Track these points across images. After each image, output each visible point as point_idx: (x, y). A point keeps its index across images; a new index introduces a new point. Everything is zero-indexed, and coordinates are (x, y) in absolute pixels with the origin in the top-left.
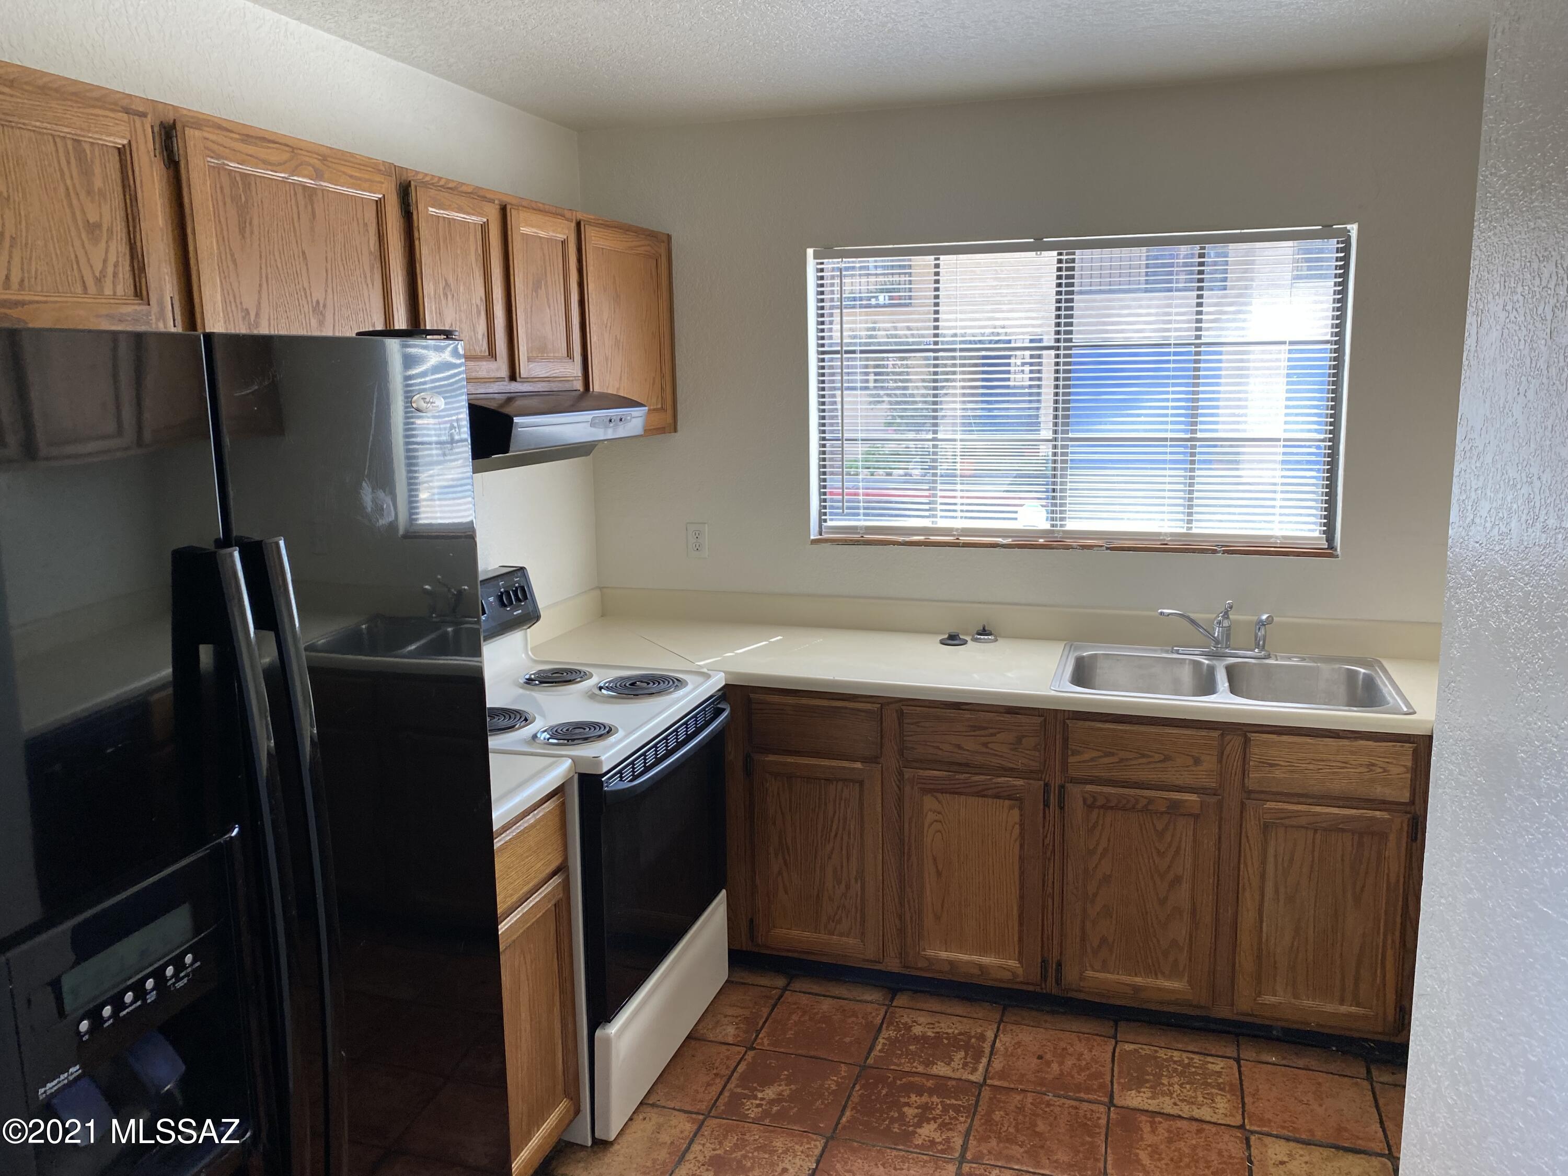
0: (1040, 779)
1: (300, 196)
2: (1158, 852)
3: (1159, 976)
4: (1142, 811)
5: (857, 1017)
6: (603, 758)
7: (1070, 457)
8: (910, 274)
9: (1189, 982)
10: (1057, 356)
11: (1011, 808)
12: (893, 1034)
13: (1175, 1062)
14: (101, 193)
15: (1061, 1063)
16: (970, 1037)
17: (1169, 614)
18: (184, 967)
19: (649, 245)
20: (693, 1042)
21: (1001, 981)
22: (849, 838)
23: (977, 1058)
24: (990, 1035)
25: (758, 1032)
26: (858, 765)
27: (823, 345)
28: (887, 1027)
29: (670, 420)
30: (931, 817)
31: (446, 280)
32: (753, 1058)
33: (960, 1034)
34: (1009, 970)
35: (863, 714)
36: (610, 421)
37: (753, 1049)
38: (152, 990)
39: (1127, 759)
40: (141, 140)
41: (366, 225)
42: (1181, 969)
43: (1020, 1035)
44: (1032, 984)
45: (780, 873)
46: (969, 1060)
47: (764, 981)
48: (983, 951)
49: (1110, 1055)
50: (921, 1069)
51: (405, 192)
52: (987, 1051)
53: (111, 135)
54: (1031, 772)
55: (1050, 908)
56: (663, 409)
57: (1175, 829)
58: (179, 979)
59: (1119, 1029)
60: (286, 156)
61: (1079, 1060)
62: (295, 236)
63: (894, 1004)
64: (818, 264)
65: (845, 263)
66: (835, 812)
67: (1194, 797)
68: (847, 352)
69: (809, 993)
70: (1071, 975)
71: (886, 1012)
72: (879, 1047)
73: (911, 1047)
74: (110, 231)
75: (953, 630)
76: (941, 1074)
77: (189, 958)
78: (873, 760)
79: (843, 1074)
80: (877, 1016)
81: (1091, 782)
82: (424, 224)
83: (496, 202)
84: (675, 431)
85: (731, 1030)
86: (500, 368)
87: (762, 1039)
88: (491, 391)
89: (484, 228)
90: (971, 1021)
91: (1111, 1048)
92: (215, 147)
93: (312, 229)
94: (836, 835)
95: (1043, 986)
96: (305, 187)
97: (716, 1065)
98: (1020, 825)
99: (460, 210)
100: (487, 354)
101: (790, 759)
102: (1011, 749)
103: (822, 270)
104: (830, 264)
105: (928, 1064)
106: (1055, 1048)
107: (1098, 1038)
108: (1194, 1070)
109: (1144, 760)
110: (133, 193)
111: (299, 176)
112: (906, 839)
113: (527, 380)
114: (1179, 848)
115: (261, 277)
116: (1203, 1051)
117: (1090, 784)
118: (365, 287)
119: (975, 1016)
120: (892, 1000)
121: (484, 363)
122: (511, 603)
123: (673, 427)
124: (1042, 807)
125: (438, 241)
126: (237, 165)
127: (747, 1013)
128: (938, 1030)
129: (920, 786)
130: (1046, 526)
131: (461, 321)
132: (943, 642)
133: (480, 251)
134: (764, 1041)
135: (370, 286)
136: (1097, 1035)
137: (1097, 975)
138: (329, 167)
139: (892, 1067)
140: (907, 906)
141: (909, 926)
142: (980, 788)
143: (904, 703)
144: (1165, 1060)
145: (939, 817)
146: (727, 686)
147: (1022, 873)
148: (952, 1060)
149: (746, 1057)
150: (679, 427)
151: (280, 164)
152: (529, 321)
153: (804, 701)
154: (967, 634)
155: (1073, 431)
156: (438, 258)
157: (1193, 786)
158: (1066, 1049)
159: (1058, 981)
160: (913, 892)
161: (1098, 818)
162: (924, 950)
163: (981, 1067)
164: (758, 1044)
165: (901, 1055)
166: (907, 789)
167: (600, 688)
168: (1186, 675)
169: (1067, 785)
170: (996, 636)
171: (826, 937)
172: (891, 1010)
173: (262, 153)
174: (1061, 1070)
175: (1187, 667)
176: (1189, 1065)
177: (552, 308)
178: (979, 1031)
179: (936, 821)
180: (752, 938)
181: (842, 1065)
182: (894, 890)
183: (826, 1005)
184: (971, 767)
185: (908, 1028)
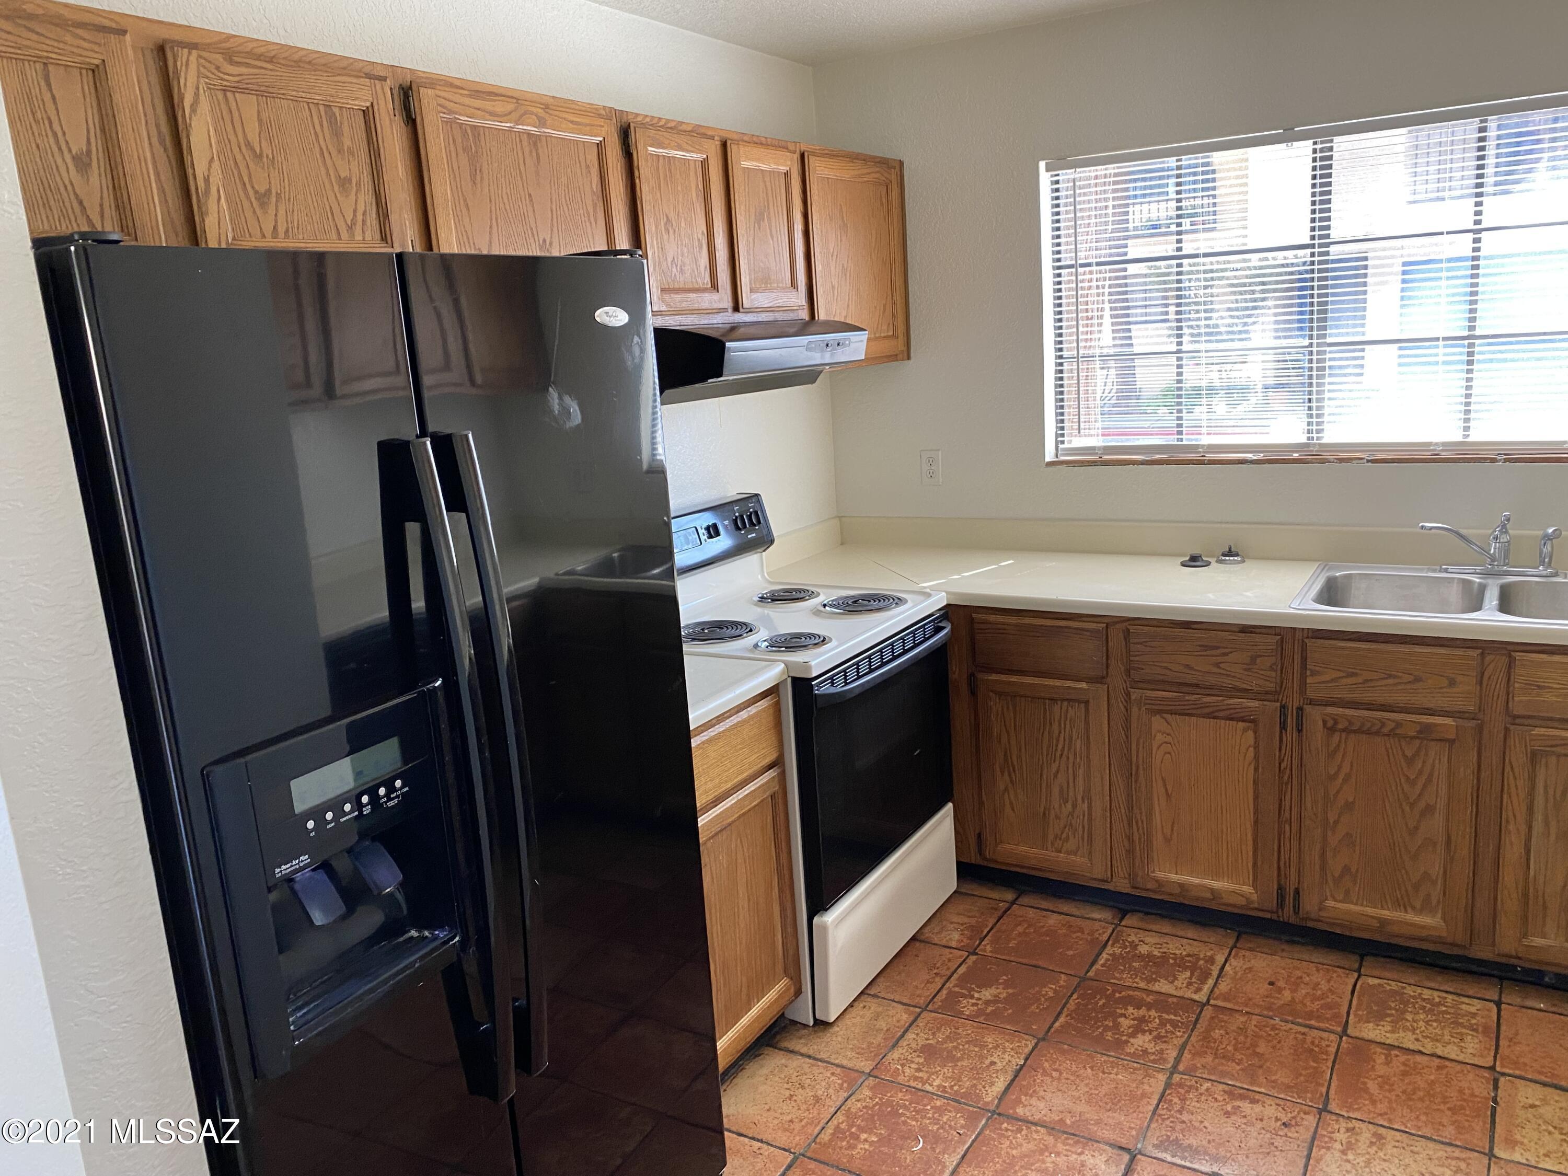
0: (1278, 701)
1: (525, 143)
2: (1408, 778)
3: (1409, 910)
4: (1388, 735)
5: (1083, 933)
6: (813, 663)
7: (1328, 364)
8: (1214, 197)
9: (1444, 919)
10: (1313, 255)
11: (1245, 730)
12: (1118, 951)
13: (1424, 1000)
14: (351, 152)
15: (1293, 991)
16: (1198, 959)
17: (1431, 528)
18: (394, 789)
19: (878, 172)
20: (918, 944)
21: (1234, 906)
22: (1075, 757)
23: (1204, 978)
24: (1220, 959)
25: (982, 940)
26: (1084, 685)
27: (1059, 260)
28: (1113, 945)
29: (901, 347)
30: (1160, 738)
31: (667, 217)
32: (974, 962)
33: (1189, 955)
34: (1243, 896)
35: (1088, 634)
36: (827, 345)
37: (974, 953)
38: (367, 805)
39: (1371, 680)
40: (382, 102)
41: (588, 167)
42: (1434, 903)
43: (1253, 961)
44: (1268, 911)
45: (1006, 789)
46: (1194, 980)
47: (995, 895)
48: (1217, 875)
49: (1350, 988)
50: (1142, 985)
51: (625, 134)
52: (1215, 973)
53: (356, 99)
54: (1267, 693)
55: (1288, 834)
56: (894, 336)
57: (1426, 755)
58: (390, 799)
59: (1364, 963)
60: (510, 107)
61: (1314, 989)
62: (522, 179)
63: (1123, 923)
64: (1052, 176)
65: (1080, 172)
66: (1060, 732)
67: (1449, 721)
68: (1082, 265)
69: (1038, 908)
70: (1309, 905)
71: (1113, 931)
72: (1101, 962)
73: (1134, 964)
74: (358, 184)
75: (1196, 552)
76: (1163, 991)
77: (398, 783)
78: (1100, 680)
79: (1062, 983)
80: (1104, 933)
81: (1333, 704)
82: (644, 163)
83: (716, 138)
84: (909, 358)
85: (956, 936)
86: (724, 298)
87: (985, 946)
88: (715, 322)
89: (705, 163)
90: (1200, 944)
91: (1353, 981)
92: (447, 104)
93: (537, 173)
94: (1061, 755)
95: (1280, 913)
96: (529, 135)
97: (938, 965)
98: (1255, 748)
99: (680, 148)
100: (710, 286)
101: (1014, 679)
102: (1245, 670)
103: (1057, 182)
104: (1066, 175)
105: (1150, 980)
106: (1289, 976)
107: (1339, 970)
108: (1444, 1009)
109: (1391, 681)
110: (376, 149)
111: (523, 125)
112: (1134, 759)
113: (749, 311)
114: (1431, 775)
115: (491, 220)
116: (1459, 991)
117: (1330, 705)
118: (588, 224)
119: (1207, 940)
120: (1121, 920)
121: (707, 295)
122: (745, 526)
123: (906, 355)
124: (1278, 729)
125: (659, 178)
126: (466, 119)
127: (973, 921)
128: (1165, 950)
129: (1147, 706)
130: (1303, 439)
131: (683, 255)
132: (1184, 565)
133: (701, 187)
134: (987, 947)
135: (593, 223)
136: (1338, 967)
137: (1339, 905)
138: (551, 115)
139: (1112, 981)
140: (1135, 827)
141: (1138, 848)
142: (1211, 709)
143: (1132, 622)
144: (1414, 997)
145: (1169, 739)
146: (948, 606)
147: (1256, 798)
148: (1176, 979)
149: (968, 960)
150: (912, 355)
151: (505, 115)
152: (751, 252)
153: (1027, 621)
154: (1212, 556)
155: (1331, 335)
156: (658, 194)
157: (1448, 709)
158: (1301, 978)
159: (1296, 910)
160: (1141, 813)
161: (1340, 742)
162: (1153, 872)
163: (1206, 988)
164: (981, 950)
165: (1122, 971)
166: (1135, 710)
167: (825, 606)
168: (1454, 594)
169: (1305, 706)
170: (1243, 557)
171: (1053, 854)
172: (1119, 928)
173: (488, 105)
174: (1293, 998)
175: (1455, 585)
176: (1439, 1004)
177: (775, 239)
178: (1209, 954)
179: (1166, 743)
180: (980, 852)
181: (1063, 976)
182: (1123, 811)
183: (1053, 920)
184: (1201, 688)
185: (1134, 946)
